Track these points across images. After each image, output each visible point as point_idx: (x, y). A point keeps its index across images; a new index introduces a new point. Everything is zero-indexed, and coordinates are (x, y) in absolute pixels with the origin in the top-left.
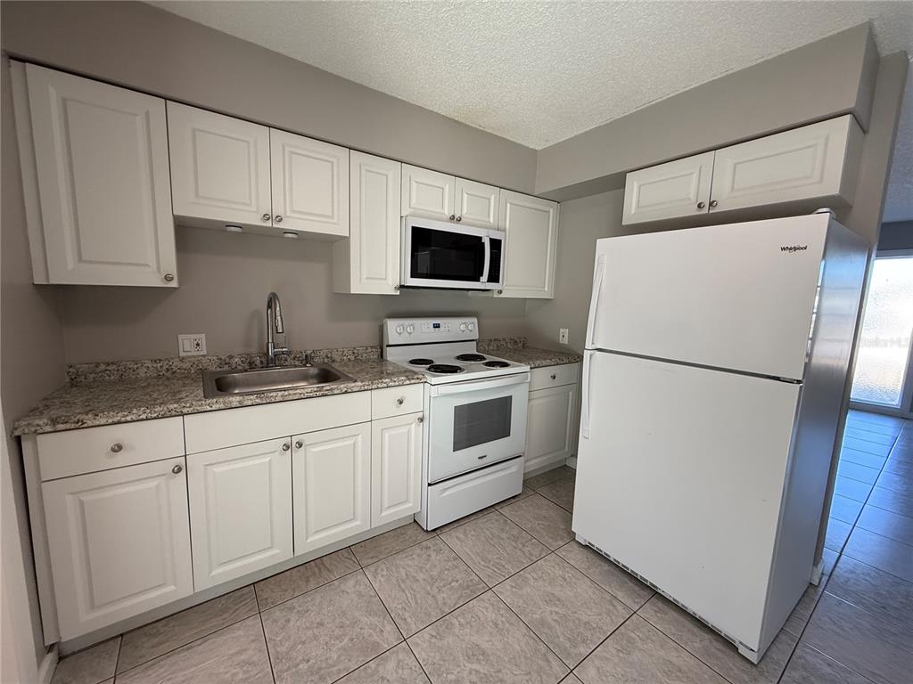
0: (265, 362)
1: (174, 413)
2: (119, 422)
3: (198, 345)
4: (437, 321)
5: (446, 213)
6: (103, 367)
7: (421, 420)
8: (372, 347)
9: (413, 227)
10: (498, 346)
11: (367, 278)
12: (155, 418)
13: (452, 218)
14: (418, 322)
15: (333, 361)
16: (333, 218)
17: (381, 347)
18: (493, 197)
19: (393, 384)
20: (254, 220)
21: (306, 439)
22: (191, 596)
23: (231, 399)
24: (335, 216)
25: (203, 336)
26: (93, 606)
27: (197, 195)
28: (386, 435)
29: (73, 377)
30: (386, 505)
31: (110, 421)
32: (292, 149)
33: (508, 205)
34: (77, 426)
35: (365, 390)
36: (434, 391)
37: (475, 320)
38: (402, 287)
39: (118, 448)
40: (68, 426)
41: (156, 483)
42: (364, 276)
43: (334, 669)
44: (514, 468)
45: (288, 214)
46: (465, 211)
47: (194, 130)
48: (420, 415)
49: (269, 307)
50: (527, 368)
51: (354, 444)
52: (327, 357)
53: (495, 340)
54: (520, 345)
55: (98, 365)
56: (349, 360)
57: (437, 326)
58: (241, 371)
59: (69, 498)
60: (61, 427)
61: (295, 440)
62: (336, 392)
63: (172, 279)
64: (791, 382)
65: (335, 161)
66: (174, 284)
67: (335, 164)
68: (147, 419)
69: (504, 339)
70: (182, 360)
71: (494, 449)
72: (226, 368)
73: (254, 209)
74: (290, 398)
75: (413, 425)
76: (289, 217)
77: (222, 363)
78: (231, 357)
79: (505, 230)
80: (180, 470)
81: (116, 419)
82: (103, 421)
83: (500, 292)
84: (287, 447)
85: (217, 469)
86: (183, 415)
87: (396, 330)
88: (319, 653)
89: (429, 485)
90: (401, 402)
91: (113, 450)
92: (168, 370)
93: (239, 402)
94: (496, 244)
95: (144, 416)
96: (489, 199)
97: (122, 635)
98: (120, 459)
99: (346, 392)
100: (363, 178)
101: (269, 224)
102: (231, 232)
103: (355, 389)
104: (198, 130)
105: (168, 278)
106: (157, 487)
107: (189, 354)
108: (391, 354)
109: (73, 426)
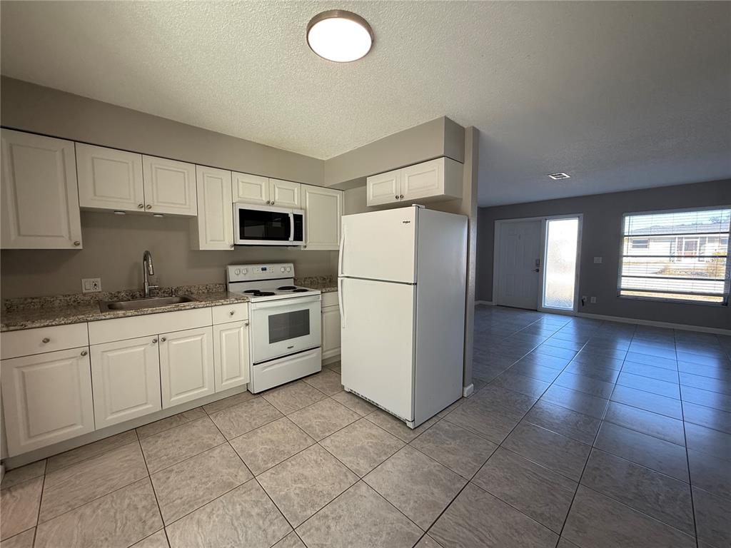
0: (143, 296)
1: (82, 320)
2: (48, 326)
3: (95, 285)
4: (264, 266)
5: (264, 199)
6: (30, 300)
7: (247, 325)
8: (220, 284)
9: (240, 210)
10: (311, 282)
11: (211, 241)
12: (70, 324)
13: (268, 202)
14: (250, 267)
15: (192, 293)
16: (185, 204)
17: (226, 284)
18: (296, 189)
19: (226, 303)
20: (132, 207)
21: (168, 336)
22: (93, 432)
23: (118, 312)
24: (188, 203)
25: (99, 279)
26: (30, 437)
27: (95, 195)
28: (224, 335)
29: (9, 307)
30: (225, 378)
31: (42, 325)
32: (157, 166)
33: (307, 194)
34: (22, 327)
35: (207, 307)
36: (253, 306)
37: (292, 265)
38: (235, 245)
39: (46, 341)
40: (16, 328)
41: (70, 362)
42: (208, 240)
43: (200, 500)
44: (315, 354)
45: (155, 204)
46: (277, 198)
47: (93, 159)
48: (247, 322)
49: (145, 260)
50: (319, 292)
51: (201, 340)
52: (187, 291)
53: (309, 278)
54: (328, 280)
55: (26, 299)
56: (203, 293)
57: (264, 269)
58: (125, 301)
59: (16, 371)
60: (12, 328)
61: (161, 337)
62: (188, 307)
63: (79, 244)
64: (411, 284)
65: (186, 171)
66: (80, 247)
67: (186, 174)
68: (65, 324)
69: (316, 277)
70: (84, 295)
71: (298, 342)
72: (115, 299)
73: (133, 201)
74: (157, 311)
75: (242, 329)
76: (157, 205)
77: (112, 296)
78: (119, 292)
79: (305, 210)
80: (86, 354)
81: (46, 324)
82: (38, 325)
83: (305, 247)
84: (156, 341)
85: (110, 354)
86: (87, 321)
87: (235, 273)
88: (190, 493)
89: (254, 364)
90: (232, 314)
91: (44, 342)
92: (75, 301)
93: (124, 314)
94: (298, 219)
95: (63, 322)
96: (294, 191)
97: (47, 458)
98: (48, 347)
99: (194, 308)
100: (205, 181)
101: (143, 210)
102: (118, 215)
103: (200, 306)
104: (96, 158)
105: (76, 244)
106: (71, 364)
107: (89, 291)
108: (232, 288)
109: (19, 328)
